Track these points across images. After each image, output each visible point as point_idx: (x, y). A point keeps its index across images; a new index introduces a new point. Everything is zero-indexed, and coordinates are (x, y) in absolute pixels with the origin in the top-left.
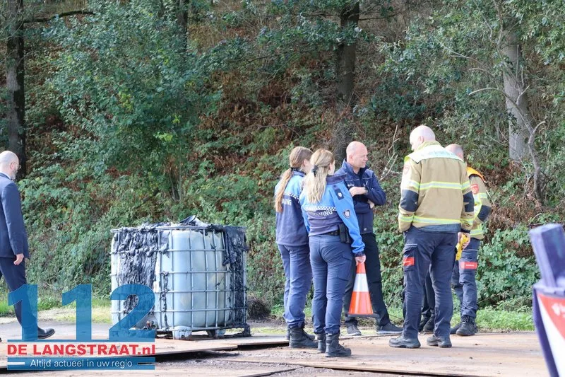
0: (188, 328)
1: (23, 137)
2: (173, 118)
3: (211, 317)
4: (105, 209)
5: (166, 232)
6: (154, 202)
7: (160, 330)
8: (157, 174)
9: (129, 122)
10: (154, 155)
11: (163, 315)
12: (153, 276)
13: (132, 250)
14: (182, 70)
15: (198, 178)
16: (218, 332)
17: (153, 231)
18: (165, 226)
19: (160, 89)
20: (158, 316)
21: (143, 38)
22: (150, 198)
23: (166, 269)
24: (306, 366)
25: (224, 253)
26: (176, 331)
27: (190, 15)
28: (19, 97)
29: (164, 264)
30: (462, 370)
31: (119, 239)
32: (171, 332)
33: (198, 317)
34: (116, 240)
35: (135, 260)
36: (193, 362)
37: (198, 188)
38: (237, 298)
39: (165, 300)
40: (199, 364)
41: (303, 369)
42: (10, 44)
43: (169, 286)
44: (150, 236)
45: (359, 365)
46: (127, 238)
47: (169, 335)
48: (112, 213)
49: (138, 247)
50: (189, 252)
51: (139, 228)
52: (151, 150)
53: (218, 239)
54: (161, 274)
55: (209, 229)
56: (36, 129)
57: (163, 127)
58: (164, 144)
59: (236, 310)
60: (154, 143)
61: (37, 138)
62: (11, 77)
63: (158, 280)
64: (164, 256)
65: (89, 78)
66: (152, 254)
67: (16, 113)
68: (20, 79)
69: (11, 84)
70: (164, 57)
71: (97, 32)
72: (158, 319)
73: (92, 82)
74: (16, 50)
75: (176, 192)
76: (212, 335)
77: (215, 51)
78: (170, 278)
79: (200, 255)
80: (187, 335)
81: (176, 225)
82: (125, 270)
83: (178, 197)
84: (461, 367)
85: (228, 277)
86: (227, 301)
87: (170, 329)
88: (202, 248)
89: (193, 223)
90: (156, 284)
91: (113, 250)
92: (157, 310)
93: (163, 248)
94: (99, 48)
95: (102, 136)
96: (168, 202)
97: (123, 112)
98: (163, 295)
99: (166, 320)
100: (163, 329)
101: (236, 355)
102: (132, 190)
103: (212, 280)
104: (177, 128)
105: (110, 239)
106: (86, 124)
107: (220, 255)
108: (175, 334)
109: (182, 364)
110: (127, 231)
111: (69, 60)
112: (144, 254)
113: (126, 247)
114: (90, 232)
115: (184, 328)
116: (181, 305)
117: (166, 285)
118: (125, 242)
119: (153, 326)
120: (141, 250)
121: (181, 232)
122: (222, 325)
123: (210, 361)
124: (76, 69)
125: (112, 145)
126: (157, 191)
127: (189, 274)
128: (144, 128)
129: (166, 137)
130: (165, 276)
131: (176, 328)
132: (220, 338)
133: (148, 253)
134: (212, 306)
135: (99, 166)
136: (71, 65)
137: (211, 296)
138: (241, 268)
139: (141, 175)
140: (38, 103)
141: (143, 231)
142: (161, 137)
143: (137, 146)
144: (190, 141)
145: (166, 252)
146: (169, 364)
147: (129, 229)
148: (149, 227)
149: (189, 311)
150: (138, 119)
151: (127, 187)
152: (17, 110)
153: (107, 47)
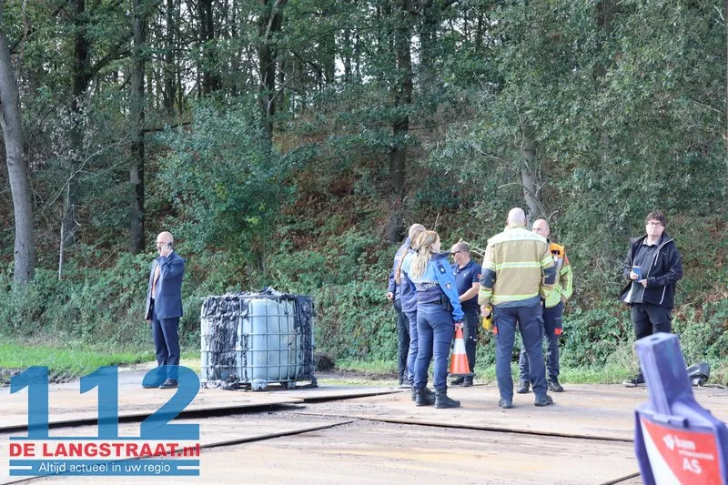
0: (265, 381)
1: (142, 220)
2: (259, 205)
3: (283, 371)
4: (203, 279)
5: (246, 300)
6: (244, 273)
7: (241, 382)
8: (245, 250)
9: (224, 209)
10: (243, 236)
11: (244, 370)
12: (236, 336)
13: (218, 315)
14: (266, 167)
15: (279, 253)
16: (289, 384)
17: (236, 299)
18: (246, 295)
19: (248, 183)
20: (239, 371)
21: (237, 142)
22: (240, 270)
23: (247, 330)
24: (362, 419)
25: (295, 317)
26: (255, 383)
27: (276, 125)
28: (140, 189)
29: (245, 327)
30: (497, 424)
31: (208, 306)
32: (250, 385)
33: (274, 371)
34: (205, 306)
35: (220, 323)
36: (266, 414)
37: (279, 261)
38: (306, 355)
39: (245, 357)
40: (270, 416)
41: (360, 422)
42: (134, 148)
43: (249, 345)
44: (234, 303)
45: (408, 418)
46: (214, 304)
47: (248, 387)
48: (210, 281)
49: (223, 312)
50: (266, 317)
51: (225, 296)
52: (241, 232)
53: (290, 306)
54: (242, 336)
55: (283, 298)
56: (154, 213)
57: (251, 212)
58: (251, 226)
59: (305, 365)
60: (243, 226)
61: (154, 221)
62: (134, 174)
63: (240, 340)
64: (245, 320)
65: (191, 174)
66: (235, 318)
67: (137, 202)
68: (141, 175)
69: (134, 179)
70: (253, 158)
71: (198, 136)
72: (239, 373)
73: (193, 178)
74: (137, 152)
75: (261, 265)
76: (284, 387)
77: (294, 153)
78: (250, 339)
79: (275, 320)
80: (263, 386)
81: (255, 294)
82: (212, 332)
83: (262, 269)
84: (496, 420)
85: (298, 338)
86: (298, 358)
87: (250, 382)
88: (276, 313)
89: (270, 293)
90: (238, 343)
91: (203, 315)
92: (239, 365)
93: (244, 314)
94: (199, 149)
95: (202, 221)
96: (254, 273)
97: (218, 201)
98: (244, 353)
99: (246, 374)
100: (244, 381)
101: (303, 408)
102: (225, 263)
103: (285, 340)
104: (262, 213)
105: (200, 305)
106: (188, 210)
107: (292, 320)
108: (254, 386)
109: (256, 416)
110: (214, 299)
111: (175, 160)
112: (228, 318)
113: (213, 313)
114: (191, 297)
115: (262, 380)
116: (259, 362)
117: (246, 345)
118: (212, 308)
119: (236, 379)
120: (225, 315)
121: (259, 300)
122: (293, 378)
123: (280, 414)
124: (182, 166)
125: (209, 227)
126: (245, 264)
127: (266, 335)
128: (235, 213)
129: (254, 220)
130: (245, 337)
131: (255, 381)
132: (292, 389)
133: (231, 318)
134: (285, 362)
135: (199, 244)
136: (177, 163)
137: (284, 354)
138: (309, 330)
139: (233, 251)
140: (156, 194)
141: (227, 299)
142: (249, 220)
143: (230, 228)
144: (273, 224)
145: (246, 317)
146: (244, 416)
147: (216, 297)
148: (232, 296)
149: (266, 365)
150: (231, 206)
151: (222, 260)
152: (138, 199)
153: (205, 148)
